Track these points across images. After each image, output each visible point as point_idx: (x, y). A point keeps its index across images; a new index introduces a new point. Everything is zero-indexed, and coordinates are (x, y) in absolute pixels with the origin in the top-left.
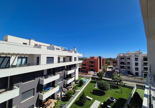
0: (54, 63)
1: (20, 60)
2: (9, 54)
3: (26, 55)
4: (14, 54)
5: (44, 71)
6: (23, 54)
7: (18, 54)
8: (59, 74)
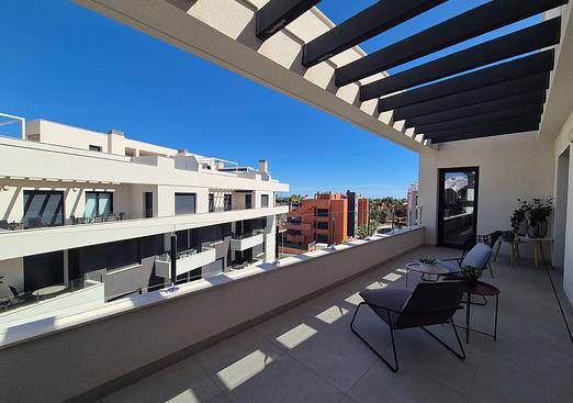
0: (198, 211)
1: (92, 202)
2: (60, 183)
3: (111, 185)
4: (74, 184)
6: (100, 185)
7: (87, 184)
8: (214, 247)
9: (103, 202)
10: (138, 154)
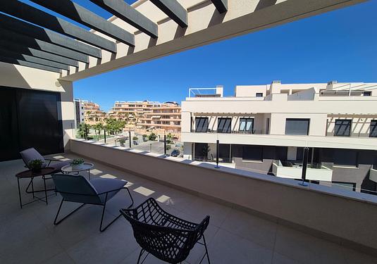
0: (310, 134)
1: (244, 123)
2: (229, 114)
3: (252, 114)
4: (235, 115)
5: (289, 150)
6: (246, 114)
7: (240, 114)
8: (331, 168)
9: (249, 124)
10: (290, 93)
